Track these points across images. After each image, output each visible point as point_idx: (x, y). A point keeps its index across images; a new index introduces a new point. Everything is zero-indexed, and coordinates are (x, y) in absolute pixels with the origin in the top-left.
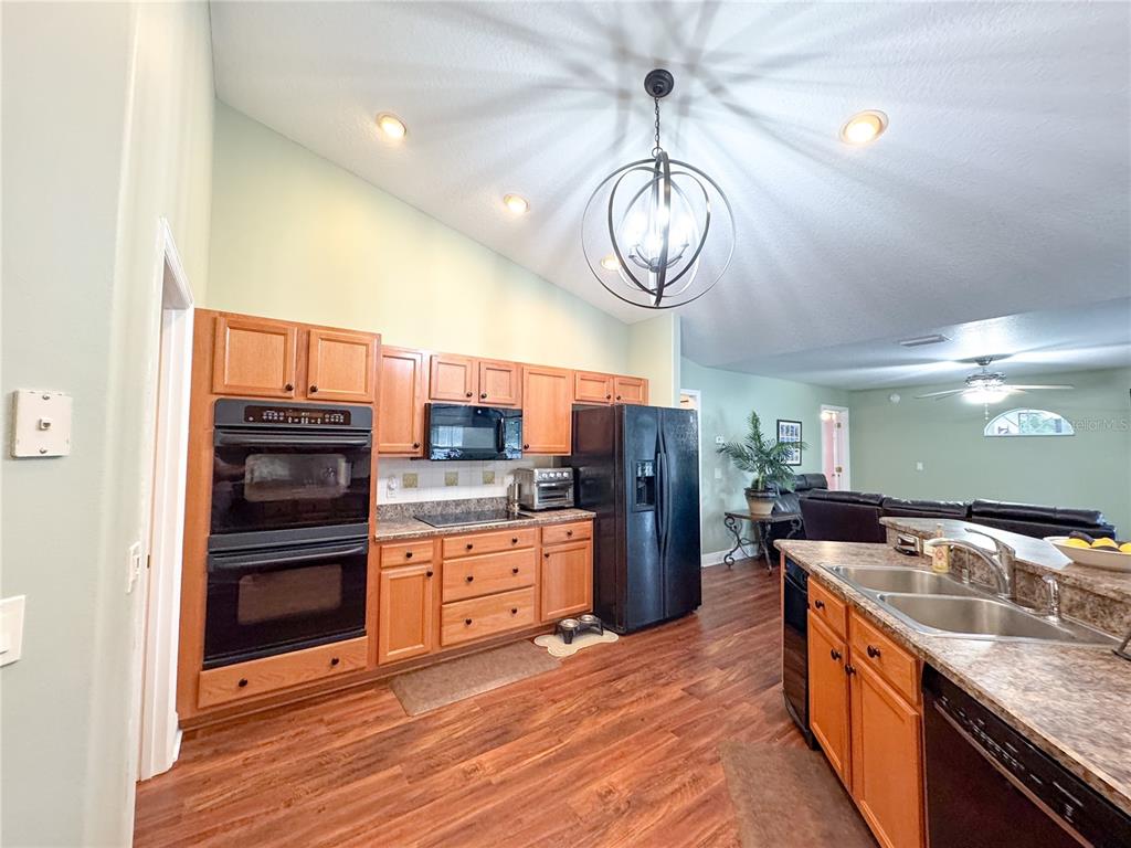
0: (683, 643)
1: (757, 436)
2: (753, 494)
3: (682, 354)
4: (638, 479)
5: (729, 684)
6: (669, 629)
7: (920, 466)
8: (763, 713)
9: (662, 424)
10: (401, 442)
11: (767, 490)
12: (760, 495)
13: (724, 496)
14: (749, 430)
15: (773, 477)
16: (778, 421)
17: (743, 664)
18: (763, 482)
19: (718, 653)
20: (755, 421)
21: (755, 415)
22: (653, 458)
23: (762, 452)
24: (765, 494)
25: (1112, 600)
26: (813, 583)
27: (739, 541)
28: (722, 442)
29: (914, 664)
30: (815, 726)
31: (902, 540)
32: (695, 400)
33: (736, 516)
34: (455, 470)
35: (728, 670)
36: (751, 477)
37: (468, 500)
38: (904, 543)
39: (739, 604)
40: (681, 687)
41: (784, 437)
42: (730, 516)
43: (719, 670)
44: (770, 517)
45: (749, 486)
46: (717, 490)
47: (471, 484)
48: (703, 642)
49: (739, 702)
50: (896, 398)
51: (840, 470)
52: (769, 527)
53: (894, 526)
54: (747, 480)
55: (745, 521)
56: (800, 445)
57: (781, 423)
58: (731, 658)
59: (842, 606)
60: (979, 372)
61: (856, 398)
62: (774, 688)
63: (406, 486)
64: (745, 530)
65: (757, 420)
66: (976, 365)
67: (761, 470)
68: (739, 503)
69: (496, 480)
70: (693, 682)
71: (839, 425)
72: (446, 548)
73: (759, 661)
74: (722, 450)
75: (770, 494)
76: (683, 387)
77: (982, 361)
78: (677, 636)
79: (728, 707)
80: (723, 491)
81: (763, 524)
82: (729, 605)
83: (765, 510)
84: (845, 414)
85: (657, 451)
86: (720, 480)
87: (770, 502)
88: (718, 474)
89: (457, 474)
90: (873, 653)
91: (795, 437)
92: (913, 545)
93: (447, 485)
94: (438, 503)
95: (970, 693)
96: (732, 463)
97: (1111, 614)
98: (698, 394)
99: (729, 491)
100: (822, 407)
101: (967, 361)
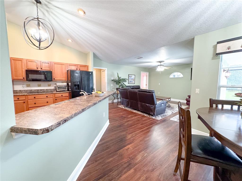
1: (118, 77)
7: (159, 84)
10: (20, 77)
21: (117, 73)
27: (115, 98)
28: (113, 79)
34: (40, 83)
37: (44, 89)
41: (130, 78)
46: (111, 88)
47: (44, 86)
51: (146, 85)
57: (129, 75)
63: (27, 86)
67: (119, 84)
69: (51, 86)
72: (28, 97)
74: (113, 80)
77: (160, 62)
84: (148, 74)
88: (112, 85)
89: (41, 84)
91: (133, 78)
93: (38, 86)
94: (36, 90)
96: (115, 83)
98: (106, 69)
100: (141, 72)
101: (158, 62)
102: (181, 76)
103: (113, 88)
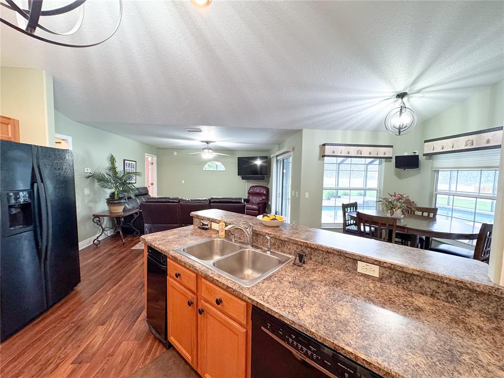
0: (67, 319)
1: (113, 169)
2: (112, 201)
3: (55, 108)
4: (11, 207)
5: (111, 333)
6: (52, 313)
7: (183, 182)
8: (136, 342)
9: (38, 159)
11: (120, 198)
12: (116, 202)
13: (91, 204)
14: (108, 164)
15: (123, 191)
16: (124, 160)
17: (117, 312)
18: (118, 194)
19: (99, 313)
20: (112, 160)
21: (112, 156)
22: (29, 188)
23: (117, 177)
24: (120, 201)
25: (285, 241)
26: (172, 262)
27: (103, 230)
28: (89, 171)
29: (245, 306)
30: (172, 339)
31: (203, 223)
32: (67, 142)
33: (101, 216)
35: (107, 324)
36: (109, 192)
38: (203, 225)
39: (108, 270)
40: (71, 361)
41: (128, 169)
42: (96, 216)
43: (100, 327)
44: (123, 214)
45: (108, 197)
46: (86, 202)
48: (86, 309)
49: (119, 344)
50: (175, 153)
51: (152, 184)
52: (123, 219)
53: (198, 217)
54: (107, 194)
55: (105, 218)
56: (136, 173)
57: (126, 162)
58: (108, 312)
59: (194, 275)
60: (206, 147)
61: (161, 152)
62: (140, 319)
64: (106, 222)
65: (114, 159)
66: (205, 144)
67: (116, 187)
68: (102, 207)
70: (81, 350)
71: (152, 164)
73: (127, 305)
74: (89, 177)
75: (122, 201)
76: (56, 132)
77: (207, 142)
78: (61, 315)
79: (111, 355)
80: (90, 201)
81: (118, 218)
82: (100, 273)
83: (119, 210)
84: (155, 158)
85: (33, 181)
86: (89, 195)
87: (123, 205)
88: (87, 191)
90: (219, 302)
91: (133, 169)
92: (207, 225)
95: (286, 322)
96: (97, 185)
97: (284, 246)
98: (70, 139)
99: (95, 201)
100: (146, 154)
101: (203, 142)
102: (222, 167)
103: (89, 202)
